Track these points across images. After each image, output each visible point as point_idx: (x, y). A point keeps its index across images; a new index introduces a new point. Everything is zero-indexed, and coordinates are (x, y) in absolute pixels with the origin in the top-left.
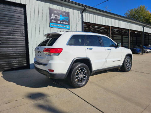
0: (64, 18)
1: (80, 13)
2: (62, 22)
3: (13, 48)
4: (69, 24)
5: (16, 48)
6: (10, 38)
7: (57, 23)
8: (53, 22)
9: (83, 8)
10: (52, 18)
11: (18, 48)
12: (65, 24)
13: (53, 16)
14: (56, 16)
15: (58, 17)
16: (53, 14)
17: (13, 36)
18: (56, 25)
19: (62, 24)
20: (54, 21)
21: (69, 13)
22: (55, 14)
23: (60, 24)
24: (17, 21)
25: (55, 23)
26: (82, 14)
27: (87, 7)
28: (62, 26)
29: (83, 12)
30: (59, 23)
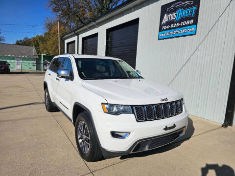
0: (185, 13)
2: (180, 23)
7: (170, 29)
10: (163, 23)
12: (186, 25)
13: (166, 19)
14: (170, 15)
16: (166, 15)
18: (168, 33)
22: (169, 13)
28: (179, 31)
30: (173, 28)
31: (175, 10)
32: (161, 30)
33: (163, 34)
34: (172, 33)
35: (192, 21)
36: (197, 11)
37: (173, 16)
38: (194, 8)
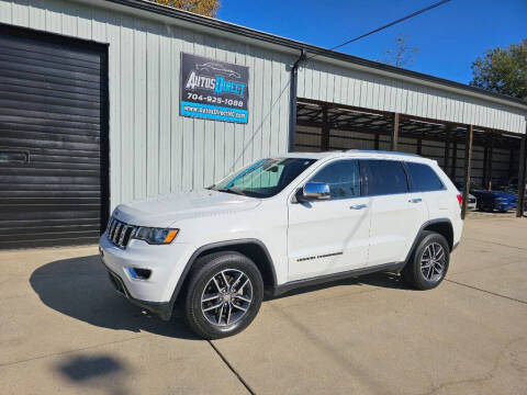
0: (229, 86)
1: (287, 70)
2: (223, 99)
3: (64, 179)
4: (245, 107)
5: (70, 179)
6: (55, 147)
8: (191, 100)
9: (297, 52)
10: (188, 86)
11: (79, 179)
14: (203, 79)
15: (209, 83)
16: (193, 74)
17: (63, 140)
18: (202, 109)
19: (223, 105)
20: (195, 96)
21: (247, 68)
23: (216, 104)
24: (78, 95)
25: (198, 101)
26: (293, 73)
27: (311, 49)
29: (296, 67)
38: (242, 86)
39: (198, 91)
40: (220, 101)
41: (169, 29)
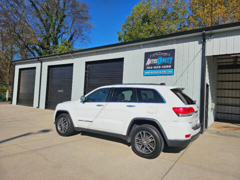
0: (164, 60)
1: (199, 44)
2: (161, 66)
4: (173, 67)
7: (153, 69)
8: (148, 69)
9: (200, 33)
10: (147, 64)
12: (166, 68)
13: (149, 62)
14: (153, 60)
16: (149, 60)
18: (152, 72)
19: (161, 69)
20: (149, 68)
21: (174, 50)
22: (151, 58)
23: (158, 69)
25: (150, 69)
26: (203, 44)
28: (160, 72)
29: (204, 40)
30: (156, 69)
31: (156, 57)
32: (145, 69)
33: (148, 72)
34: (155, 72)
35: (170, 66)
36: (173, 60)
37: (155, 61)
38: (171, 58)
39: (151, 65)
40: (160, 67)
41: (142, 46)
